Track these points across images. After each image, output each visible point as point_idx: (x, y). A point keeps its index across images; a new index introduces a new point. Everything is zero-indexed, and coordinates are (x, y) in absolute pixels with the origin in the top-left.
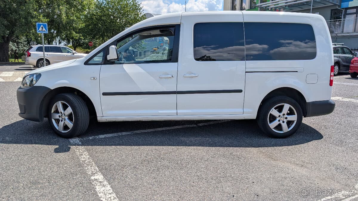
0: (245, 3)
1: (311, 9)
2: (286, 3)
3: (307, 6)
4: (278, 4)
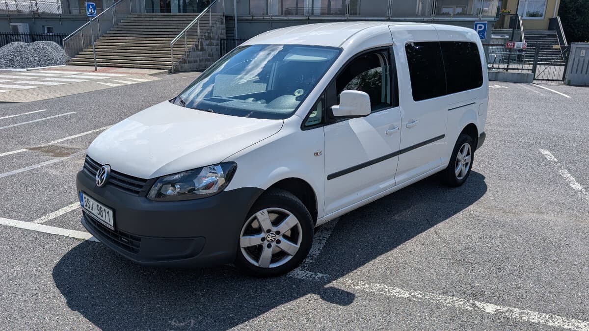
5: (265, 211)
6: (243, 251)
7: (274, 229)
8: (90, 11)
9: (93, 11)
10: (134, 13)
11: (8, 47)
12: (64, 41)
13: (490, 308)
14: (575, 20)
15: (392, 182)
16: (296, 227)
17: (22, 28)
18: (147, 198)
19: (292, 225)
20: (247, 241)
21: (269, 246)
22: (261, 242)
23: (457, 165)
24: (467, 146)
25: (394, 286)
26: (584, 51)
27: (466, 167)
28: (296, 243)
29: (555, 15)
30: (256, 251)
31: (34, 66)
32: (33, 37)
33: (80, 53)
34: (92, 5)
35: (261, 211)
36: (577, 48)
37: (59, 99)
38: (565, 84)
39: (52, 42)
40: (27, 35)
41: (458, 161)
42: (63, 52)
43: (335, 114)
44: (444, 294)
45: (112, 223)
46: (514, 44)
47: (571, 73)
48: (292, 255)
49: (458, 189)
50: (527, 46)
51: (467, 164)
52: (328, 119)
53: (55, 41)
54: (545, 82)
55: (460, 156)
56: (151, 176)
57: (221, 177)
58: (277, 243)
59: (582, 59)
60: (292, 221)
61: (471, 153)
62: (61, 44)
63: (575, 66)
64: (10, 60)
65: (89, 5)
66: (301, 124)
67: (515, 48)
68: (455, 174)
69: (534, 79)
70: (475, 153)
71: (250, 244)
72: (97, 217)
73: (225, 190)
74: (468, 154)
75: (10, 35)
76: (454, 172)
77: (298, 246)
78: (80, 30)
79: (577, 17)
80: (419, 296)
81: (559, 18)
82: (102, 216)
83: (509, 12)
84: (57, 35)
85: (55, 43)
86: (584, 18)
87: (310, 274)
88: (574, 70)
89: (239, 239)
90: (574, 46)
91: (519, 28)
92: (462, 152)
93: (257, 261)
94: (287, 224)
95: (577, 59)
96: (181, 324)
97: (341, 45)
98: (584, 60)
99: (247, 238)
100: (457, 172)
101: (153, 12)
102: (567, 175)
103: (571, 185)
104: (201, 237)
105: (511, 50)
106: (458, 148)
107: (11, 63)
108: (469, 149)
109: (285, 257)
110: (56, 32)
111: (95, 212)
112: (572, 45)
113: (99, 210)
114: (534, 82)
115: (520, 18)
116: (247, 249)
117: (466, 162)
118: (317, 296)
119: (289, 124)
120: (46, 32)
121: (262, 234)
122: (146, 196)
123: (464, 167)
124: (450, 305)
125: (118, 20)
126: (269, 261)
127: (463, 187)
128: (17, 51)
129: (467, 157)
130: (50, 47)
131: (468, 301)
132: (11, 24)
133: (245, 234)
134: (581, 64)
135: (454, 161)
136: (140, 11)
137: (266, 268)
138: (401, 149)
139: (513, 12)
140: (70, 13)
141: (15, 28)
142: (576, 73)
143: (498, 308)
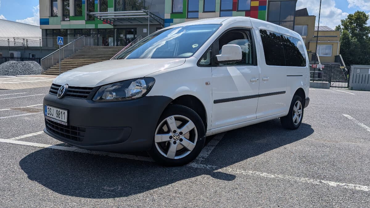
0: (57, 7)
1: (148, 24)
2: (115, 16)
3: (137, 21)
4: (107, 16)
5: (173, 117)
6: (156, 144)
7: (179, 131)
8: (60, 41)
9: (61, 42)
10: (86, 46)
11: (6, 64)
12: (42, 60)
13: (333, 184)
14: (349, 59)
15: (254, 115)
16: (193, 130)
17: (16, 54)
18: (92, 100)
19: (191, 129)
20: (159, 138)
21: (175, 143)
22: (169, 139)
23: (294, 115)
24: (299, 103)
25: (262, 172)
26: (359, 70)
27: (299, 117)
28: (193, 142)
29: (338, 54)
30: (165, 146)
31: (21, 75)
32: (22, 59)
33: (51, 68)
34: (62, 38)
35: (170, 117)
36: (354, 68)
37: (35, 89)
38: (349, 89)
39: (34, 61)
40: (19, 58)
41: (294, 112)
42: (40, 68)
43: (219, 60)
44: (298, 176)
45: (66, 120)
46: (317, 65)
47: (353, 83)
48: (190, 151)
49: (295, 131)
50: (325, 67)
51: (299, 115)
52: (214, 63)
53: (36, 61)
54: (337, 88)
55: (295, 109)
56: (96, 85)
57: (144, 88)
58: (180, 141)
59: (358, 75)
60: (190, 125)
61: (301, 108)
62: (40, 63)
63: (354, 79)
64: (6, 71)
65: (59, 38)
66: (197, 62)
67: (318, 68)
68: (293, 120)
69: (331, 87)
70: (304, 109)
71: (162, 140)
72: (55, 119)
73: (147, 95)
74: (300, 109)
75: (9, 58)
76: (292, 119)
77: (195, 144)
78: (52, 54)
79: (350, 57)
80: (281, 177)
81: (340, 55)
82: (59, 118)
83: (311, 51)
84: (38, 59)
85: (36, 62)
86: (355, 58)
87: (202, 165)
88: (354, 81)
89: (154, 136)
90: (353, 67)
91: (317, 60)
92: (296, 106)
93: (166, 154)
94: (188, 127)
95: (355, 74)
96: (112, 188)
97: (222, 22)
98: (360, 75)
99: (160, 136)
100: (294, 119)
101: (98, 45)
102: (363, 125)
103: (368, 130)
104: (128, 127)
105: (314, 69)
106: (293, 103)
107: (6, 73)
108: (300, 106)
109: (186, 152)
110: (37, 57)
111: (55, 116)
112: (351, 66)
113: (57, 114)
114: (331, 88)
115: (318, 55)
116: (159, 144)
117: (299, 113)
118: (208, 176)
119: (190, 61)
120: (31, 56)
121: (170, 134)
122: (92, 99)
123: (298, 116)
124: (304, 182)
125: (76, 50)
126: (174, 154)
127: (298, 130)
128: (12, 66)
129: (299, 111)
130: (33, 64)
131: (316, 180)
132: (10, 52)
133: (159, 133)
134: (358, 77)
135: (291, 112)
136: (90, 45)
137: (172, 159)
138: (259, 94)
139: (313, 51)
140: (47, 46)
141: (12, 54)
142: (356, 83)
143: (338, 183)
